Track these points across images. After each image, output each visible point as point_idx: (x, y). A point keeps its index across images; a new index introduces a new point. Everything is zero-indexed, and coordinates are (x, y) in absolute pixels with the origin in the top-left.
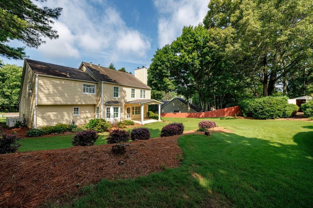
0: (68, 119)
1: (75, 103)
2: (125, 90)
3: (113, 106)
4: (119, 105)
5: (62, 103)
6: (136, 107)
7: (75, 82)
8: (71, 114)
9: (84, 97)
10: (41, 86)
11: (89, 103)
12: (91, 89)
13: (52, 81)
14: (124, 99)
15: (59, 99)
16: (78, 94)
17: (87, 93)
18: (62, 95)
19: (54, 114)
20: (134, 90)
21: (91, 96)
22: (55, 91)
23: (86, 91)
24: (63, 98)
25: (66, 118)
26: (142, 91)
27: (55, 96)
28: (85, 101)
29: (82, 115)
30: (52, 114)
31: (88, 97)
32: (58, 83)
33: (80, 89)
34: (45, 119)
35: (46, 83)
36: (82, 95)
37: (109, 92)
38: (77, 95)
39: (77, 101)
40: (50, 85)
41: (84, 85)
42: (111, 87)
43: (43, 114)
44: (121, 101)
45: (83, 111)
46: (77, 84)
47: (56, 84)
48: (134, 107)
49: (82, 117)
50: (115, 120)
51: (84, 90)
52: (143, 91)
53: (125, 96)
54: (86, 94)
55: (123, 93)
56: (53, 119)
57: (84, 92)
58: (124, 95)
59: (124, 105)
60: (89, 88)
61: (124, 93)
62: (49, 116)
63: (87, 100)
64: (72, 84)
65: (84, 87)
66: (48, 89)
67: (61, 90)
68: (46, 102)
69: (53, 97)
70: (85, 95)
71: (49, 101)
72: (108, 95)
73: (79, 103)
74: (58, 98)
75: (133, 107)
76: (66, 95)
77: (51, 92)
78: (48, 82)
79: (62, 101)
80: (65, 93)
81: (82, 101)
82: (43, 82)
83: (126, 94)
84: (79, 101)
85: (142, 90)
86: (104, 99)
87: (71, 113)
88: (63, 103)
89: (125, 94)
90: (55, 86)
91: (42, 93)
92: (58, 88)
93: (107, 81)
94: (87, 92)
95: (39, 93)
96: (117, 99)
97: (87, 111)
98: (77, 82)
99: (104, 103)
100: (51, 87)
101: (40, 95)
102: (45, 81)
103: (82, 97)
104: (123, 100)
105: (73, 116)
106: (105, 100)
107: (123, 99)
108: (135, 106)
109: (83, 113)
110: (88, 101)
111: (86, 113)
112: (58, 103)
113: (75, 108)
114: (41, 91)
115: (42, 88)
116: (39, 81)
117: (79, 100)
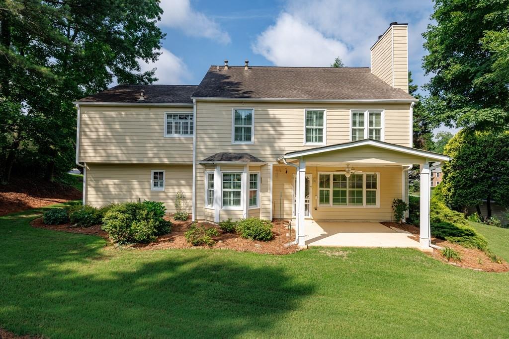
0: (141, 197)
1: (146, 161)
2: (278, 117)
3: (219, 168)
4: (243, 166)
5: (121, 159)
6: (334, 176)
7: (147, 109)
8: (148, 187)
9: (167, 145)
10: (86, 124)
11: (178, 159)
12: (187, 123)
13: (104, 112)
14: (272, 146)
15: (114, 151)
16: (155, 138)
17: (176, 136)
18: (121, 143)
19: (115, 184)
20: (321, 114)
21: (185, 142)
22: (109, 134)
23: (173, 130)
24: (123, 148)
25: (138, 194)
26: (362, 115)
27: (109, 144)
28: (169, 156)
29: (171, 190)
30: (111, 183)
31: (178, 145)
32: (114, 116)
33: (157, 127)
34: (101, 191)
35: (94, 119)
36: (163, 141)
37: (216, 128)
38: (151, 141)
39: (152, 156)
40: (101, 123)
41: (169, 116)
42: (224, 112)
43: (97, 181)
44: (262, 152)
45: (173, 181)
46: (152, 113)
47: (110, 119)
48: (328, 176)
49: (171, 194)
50: (228, 212)
51: (169, 127)
52: (366, 114)
53: (276, 136)
54: (173, 139)
55: (270, 129)
56: (113, 193)
57: (169, 132)
58: (272, 132)
59: (271, 167)
60: (182, 121)
61: (273, 127)
62: (107, 187)
63: (173, 152)
64: (140, 117)
65: (170, 120)
66: (97, 131)
67: (120, 130)
68: (93, 158)
69: (105, 148)
70: (169, 141)
71: (98, 155)
72: (215, 136)
73: (156, 161)
74: (113, 148)
75: (321, 176)
76: (128, 141)
77: (102, 137)
78: (97, 116)
79: (120, 155)
80: (127, 138)
81: (162, 156)
82: (90, 117)
83: (279, 129)
84: (156, 155)
85: (358, 110)
86: (202, 147)
87: (146, 183)
88: (123, 159)
89: (275, 130)
90: (108, 123)
91: (87, 140)
92: (113, 126)
93: (213, 96)
94: (176, 132)
95: (83, 140)
96: (245, 148)
97: (183, 182)
98: (152, 109)
99: (202, 158)
100: (102, 126)
101: (85, 144)
102: (92, 116)
103: (161, 145)
104: (269, 152)
105: (152, 192)
106: (204, 151)
107: (268, 148)
108: (332, 174)
109: (172, 185)
110: (177, 156)
111: (179, 185)
112: (114, 160)
113: (155, 174)
114: (86, 135)
115: (87, 130)
116: (83, 115)
117: (155, 152)
